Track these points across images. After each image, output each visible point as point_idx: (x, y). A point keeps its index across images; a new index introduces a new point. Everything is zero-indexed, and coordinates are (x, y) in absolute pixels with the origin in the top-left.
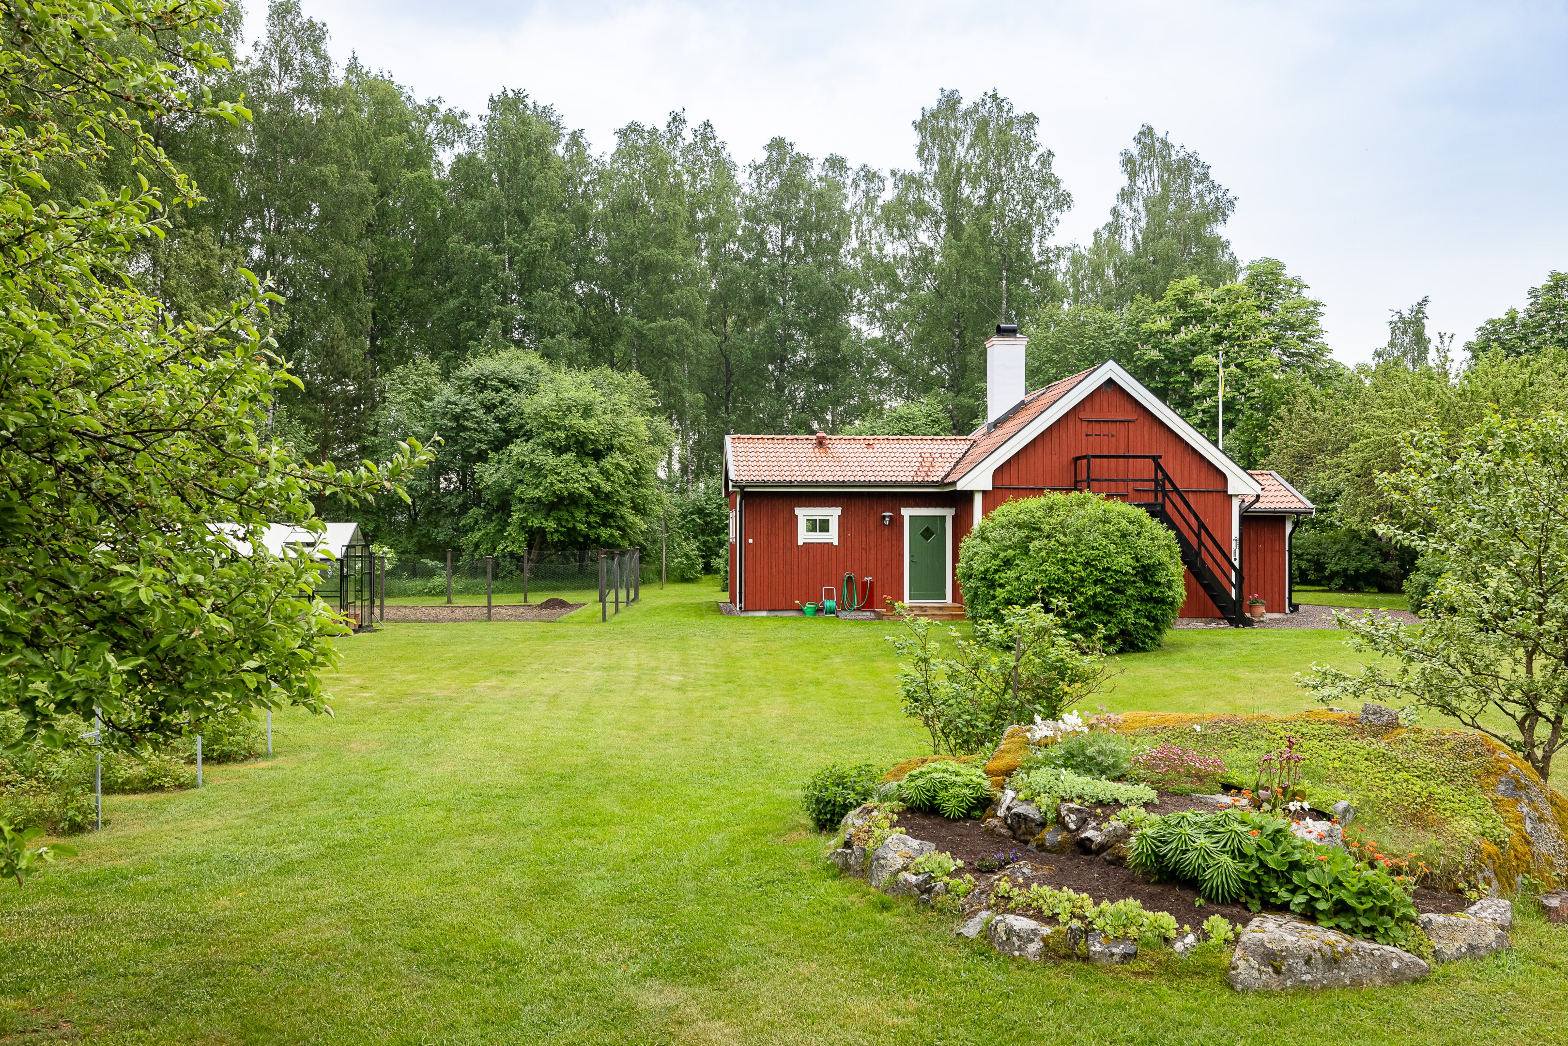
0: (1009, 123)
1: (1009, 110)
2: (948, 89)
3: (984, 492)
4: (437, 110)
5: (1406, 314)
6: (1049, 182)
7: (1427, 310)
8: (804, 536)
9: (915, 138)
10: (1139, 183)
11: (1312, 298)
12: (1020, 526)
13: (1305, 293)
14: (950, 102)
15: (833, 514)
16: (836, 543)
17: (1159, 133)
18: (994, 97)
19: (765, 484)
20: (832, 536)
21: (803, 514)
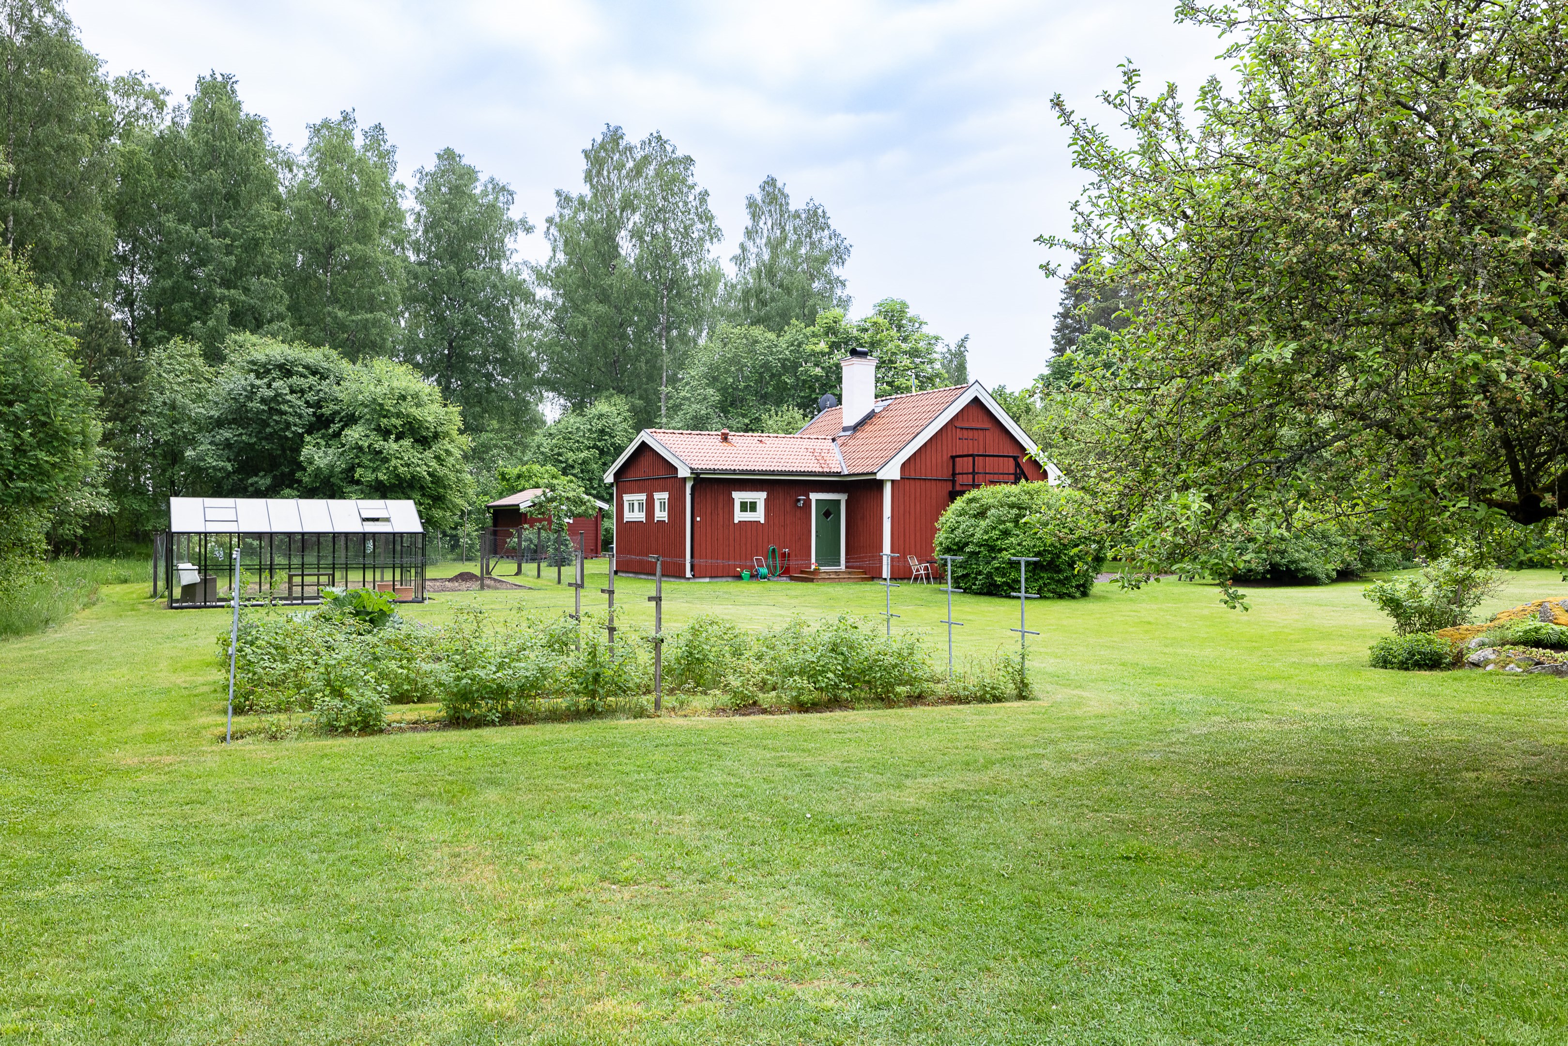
0: (672, 162)
1: (673, 152)
2: (613, 125)
3: (893, 481)
4: (140, 84)
5: (953, 348)
6: (706, 217)
7: (968, 344)
8: (739, 516)
9: (583, 164)
10: (761, 224)
11: (932, 334)
12: (1012, 506)
13: (925, 329)
14: (614, 137)
15: (759, 497)
16: (762, 521)
17: (779, 184)
18: (659, 138)
19: (714, 471)
20: (759, 516)
21: (738, 497)
